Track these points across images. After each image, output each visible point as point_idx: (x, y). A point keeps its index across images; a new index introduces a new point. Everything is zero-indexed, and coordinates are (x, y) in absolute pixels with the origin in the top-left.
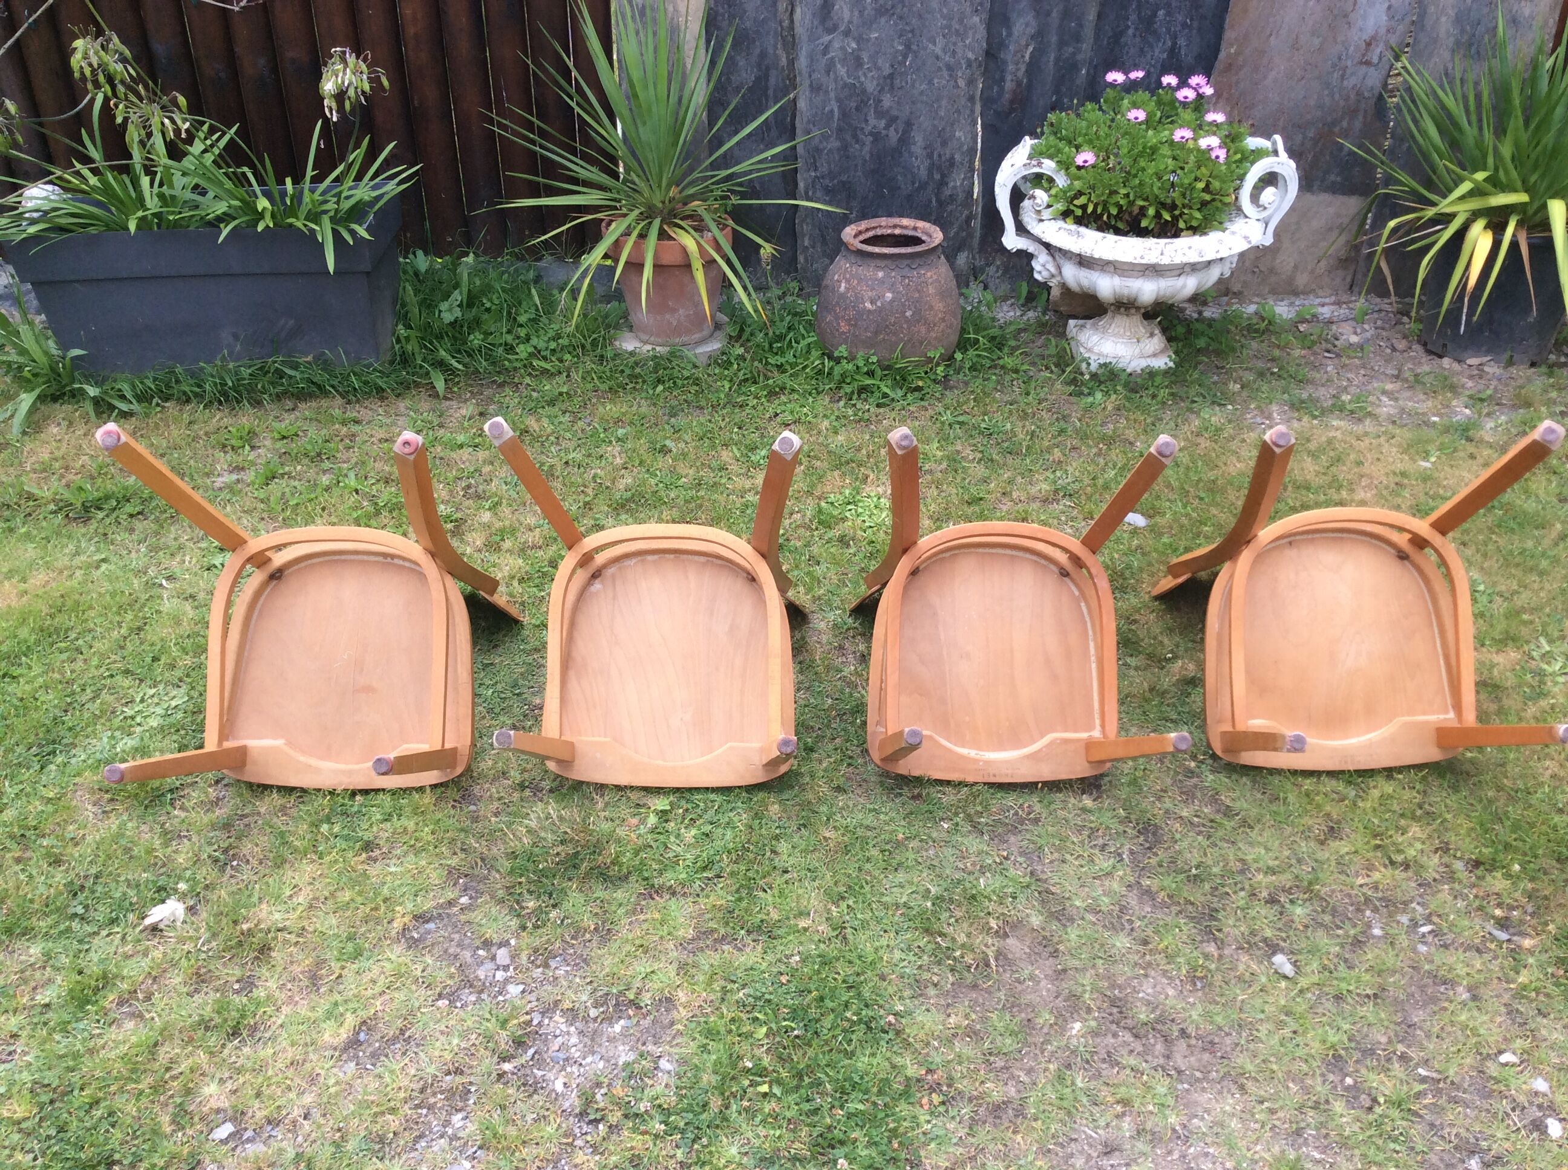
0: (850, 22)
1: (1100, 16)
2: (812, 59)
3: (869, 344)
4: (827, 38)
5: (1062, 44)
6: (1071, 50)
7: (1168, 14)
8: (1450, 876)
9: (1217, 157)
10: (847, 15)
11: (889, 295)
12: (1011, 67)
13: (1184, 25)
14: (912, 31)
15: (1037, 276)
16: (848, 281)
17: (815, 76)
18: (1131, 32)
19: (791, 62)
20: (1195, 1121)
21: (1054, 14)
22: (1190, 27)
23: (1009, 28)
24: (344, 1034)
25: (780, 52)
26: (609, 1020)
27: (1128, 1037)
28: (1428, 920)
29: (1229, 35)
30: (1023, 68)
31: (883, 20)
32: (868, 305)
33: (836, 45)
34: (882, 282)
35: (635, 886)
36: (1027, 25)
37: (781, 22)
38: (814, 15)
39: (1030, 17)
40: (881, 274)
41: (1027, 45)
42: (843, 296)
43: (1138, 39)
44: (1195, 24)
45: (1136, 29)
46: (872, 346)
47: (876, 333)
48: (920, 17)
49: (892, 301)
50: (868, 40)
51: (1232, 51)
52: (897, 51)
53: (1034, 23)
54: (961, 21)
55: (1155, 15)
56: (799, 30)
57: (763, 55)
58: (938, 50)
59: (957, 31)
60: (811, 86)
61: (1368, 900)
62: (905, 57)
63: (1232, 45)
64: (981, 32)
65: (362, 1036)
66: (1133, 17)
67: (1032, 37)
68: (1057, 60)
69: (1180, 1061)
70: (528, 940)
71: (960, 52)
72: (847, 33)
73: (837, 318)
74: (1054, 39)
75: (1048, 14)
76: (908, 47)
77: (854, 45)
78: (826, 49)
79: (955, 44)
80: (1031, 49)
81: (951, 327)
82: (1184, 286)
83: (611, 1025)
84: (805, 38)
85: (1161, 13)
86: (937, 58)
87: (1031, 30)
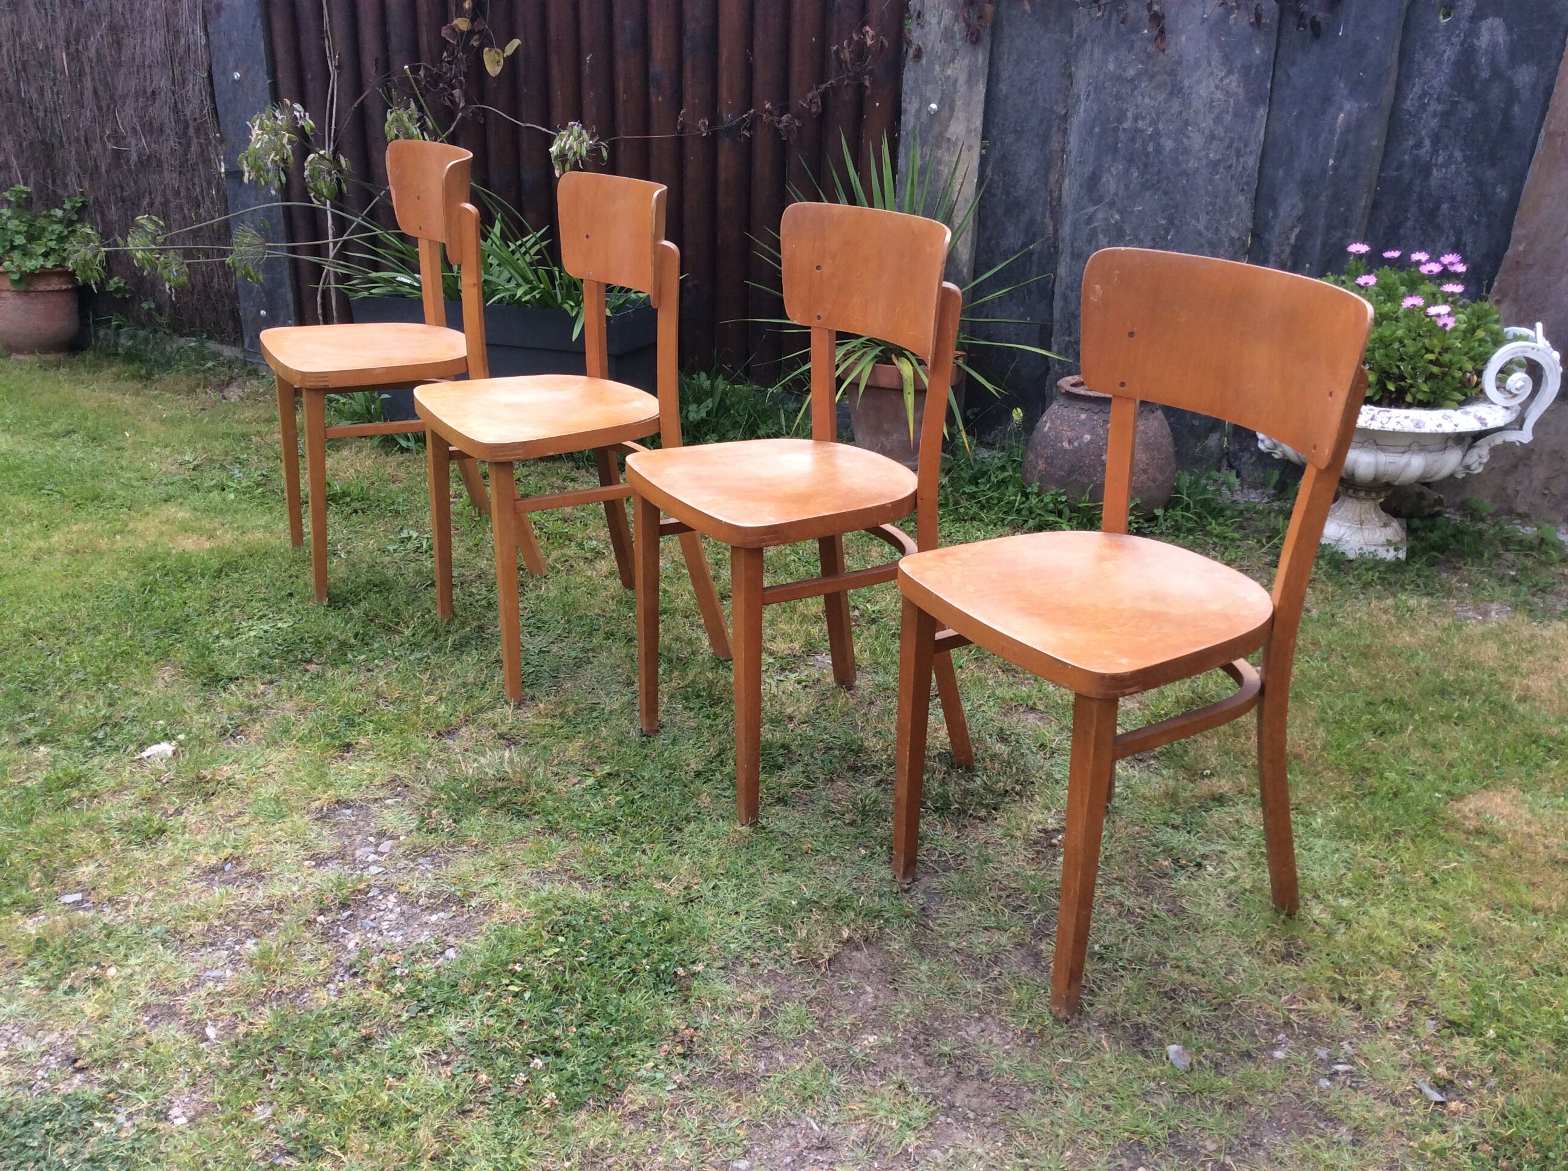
0: (1116, 194)
1: (1375, 206)
2: (1075, 226)
3: (1061, 483)
4: (1091, 209)
5: (1329, 228)
6: (1339, 234)
7: (1454, 208)
8: (1408, 1027)
9: (1445, 325)
10: (1113, 187)
11: (1087, 437)
12: (1275, 248)
13: (1471, 221)
14: (1176, 207)
15: (1261, 446)
16: (1052, 421)
17: (1076, 244)
18: (1410, 224)
19: (1056, 231)
20: (936, 1151)
21: (1323, 199)
22: (1477, 223)
23: (1275, 210)
24: (214, 861)
25: (1047, 220)
26: (432, 909)
27: (919, 1063)
28: (1350, 1061)
29: (1517, 232)
30: (1288, 250)
31: (1148, 194)
32: (1066, 445)
33: (1100, 216)
34: (1082, 423)
35: (537, 823)
36: (1294, 207)
37: (1051, 192)
38: (1081, 186)
39: (1296, 199)
40: (1083, 416)
41: (1293, 227)
42: (1045, 436)
43: (1418, 232)
44: (1484, 220)
45: (1417, 221)
46: (1064, 486)
47: (1070, 473)
48: (1185, 193)
49: (1091, 442)
50: (1132, 212)
51: (1521, 248)
52: (1159, 226)
53: (1301, 206)
54: (1226, 199)
55: (1438, 208)
56: (1067, 200)
57: (1032, 222)
58: (1201, 226)
59: (1221, 208)
60: (1072, 253)
61: (1288, 1024)
62: (1167, 232)
63: (1520, 242)
64: (1246, 210)
65: (228, 867)
66: (1414, 209)
67: (1299, 219)
68: (1324, 244)
69: (959, 1099)
70: (417, 839)
71: (1223, 230)
72: (1112, 204)
73: (1037, 457)
74: (1322, 222)
75: (1317, 197)
76: (1171, 221)
77: (1117, 217)
78: (1090, 219)
79: (1219, 221)
80: (1297, 231)
81: (1154, 480)
82: (1408, 464)
83: (431, 914)
84: (1070, 208)
85: (1445, 206)
86: (1200, 234)
87: (1297, 213)
